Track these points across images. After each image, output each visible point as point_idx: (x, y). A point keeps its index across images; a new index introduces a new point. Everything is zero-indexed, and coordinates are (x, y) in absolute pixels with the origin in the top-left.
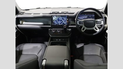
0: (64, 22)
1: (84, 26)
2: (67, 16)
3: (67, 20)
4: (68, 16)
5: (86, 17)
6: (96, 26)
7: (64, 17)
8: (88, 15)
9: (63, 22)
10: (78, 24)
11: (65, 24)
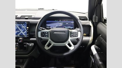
0: (22, 32)
1: (50, 40)
2: (27, 22)
3: (27, 29)
4: (29, 22)
5: (61, 24)
6: (69, 40)
7: (22, 23)
8: (64, 21)
9: (20, 32)
10: (40, 36)
11: (24, 35)
